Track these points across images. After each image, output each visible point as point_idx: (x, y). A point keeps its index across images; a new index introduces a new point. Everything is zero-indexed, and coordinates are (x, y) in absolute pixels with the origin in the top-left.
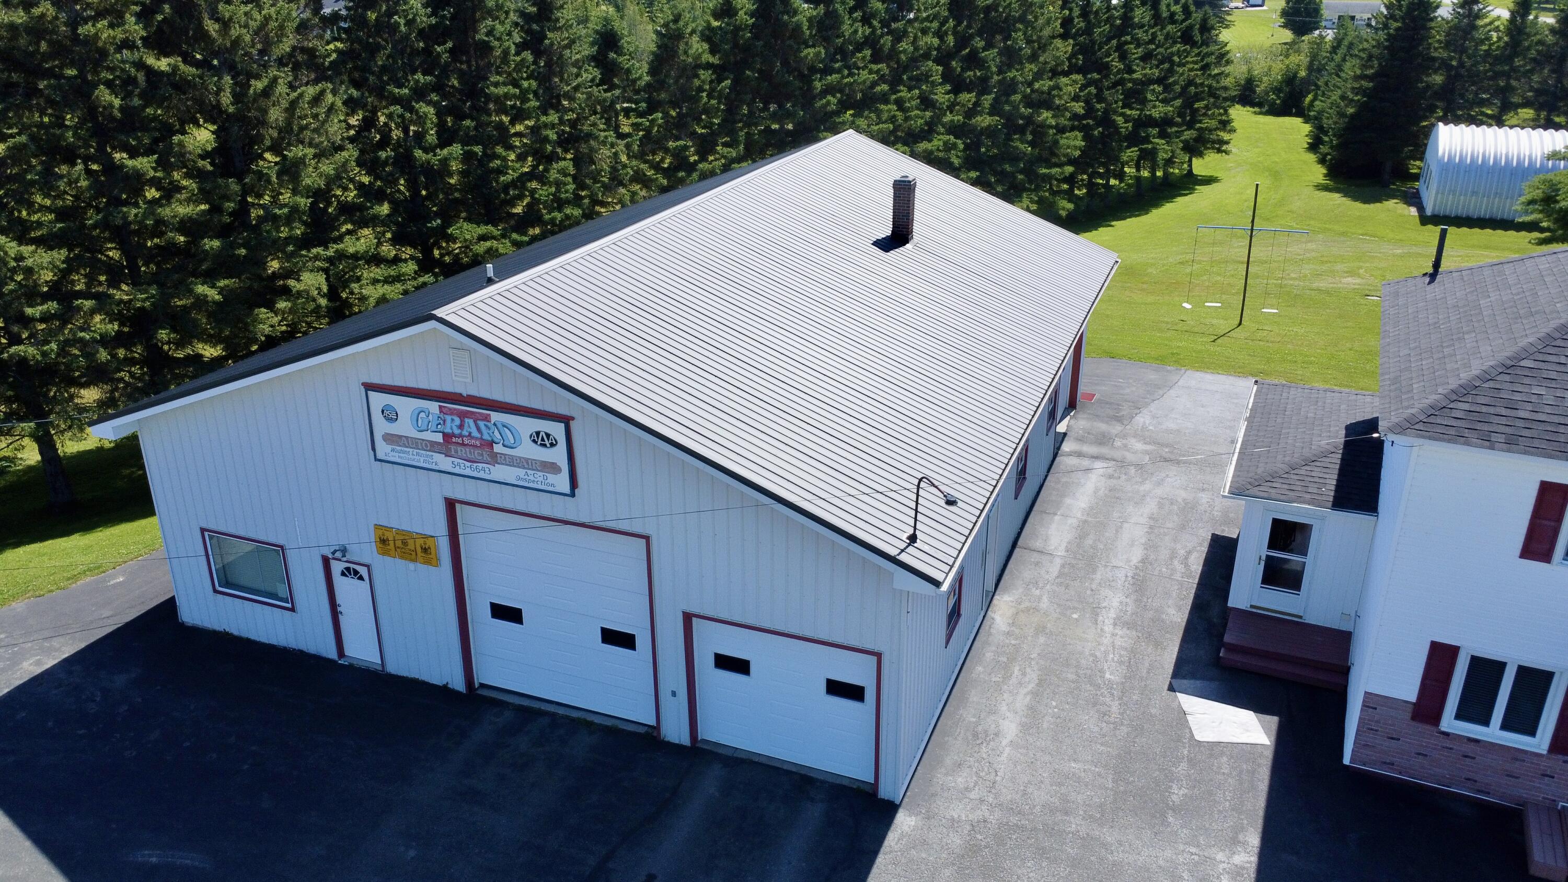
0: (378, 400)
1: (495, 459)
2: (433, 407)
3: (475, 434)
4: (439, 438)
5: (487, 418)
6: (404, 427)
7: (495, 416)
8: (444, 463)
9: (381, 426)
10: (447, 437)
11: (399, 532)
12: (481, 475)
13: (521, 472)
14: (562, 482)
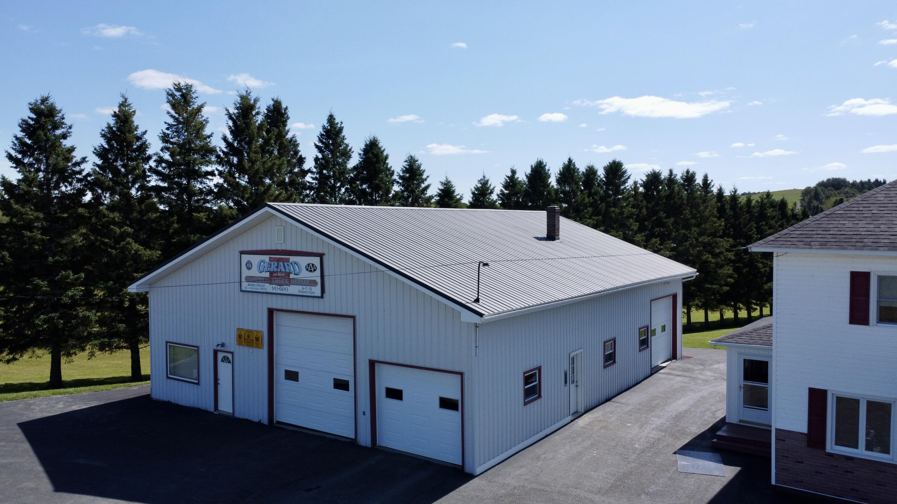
0: (246, 258)
1: (290, 282)
2: (266, 258)
3: (283, 270)
4: (267, 275)
5: (288, 260)
6: (254, 272)
7: (293, 259)
8: (269, 288)
9: (246, 273)
10: (271, 273)
11: (247, 331)
12: (284, 292)
13: (300, 288)
14: (317, 291)
